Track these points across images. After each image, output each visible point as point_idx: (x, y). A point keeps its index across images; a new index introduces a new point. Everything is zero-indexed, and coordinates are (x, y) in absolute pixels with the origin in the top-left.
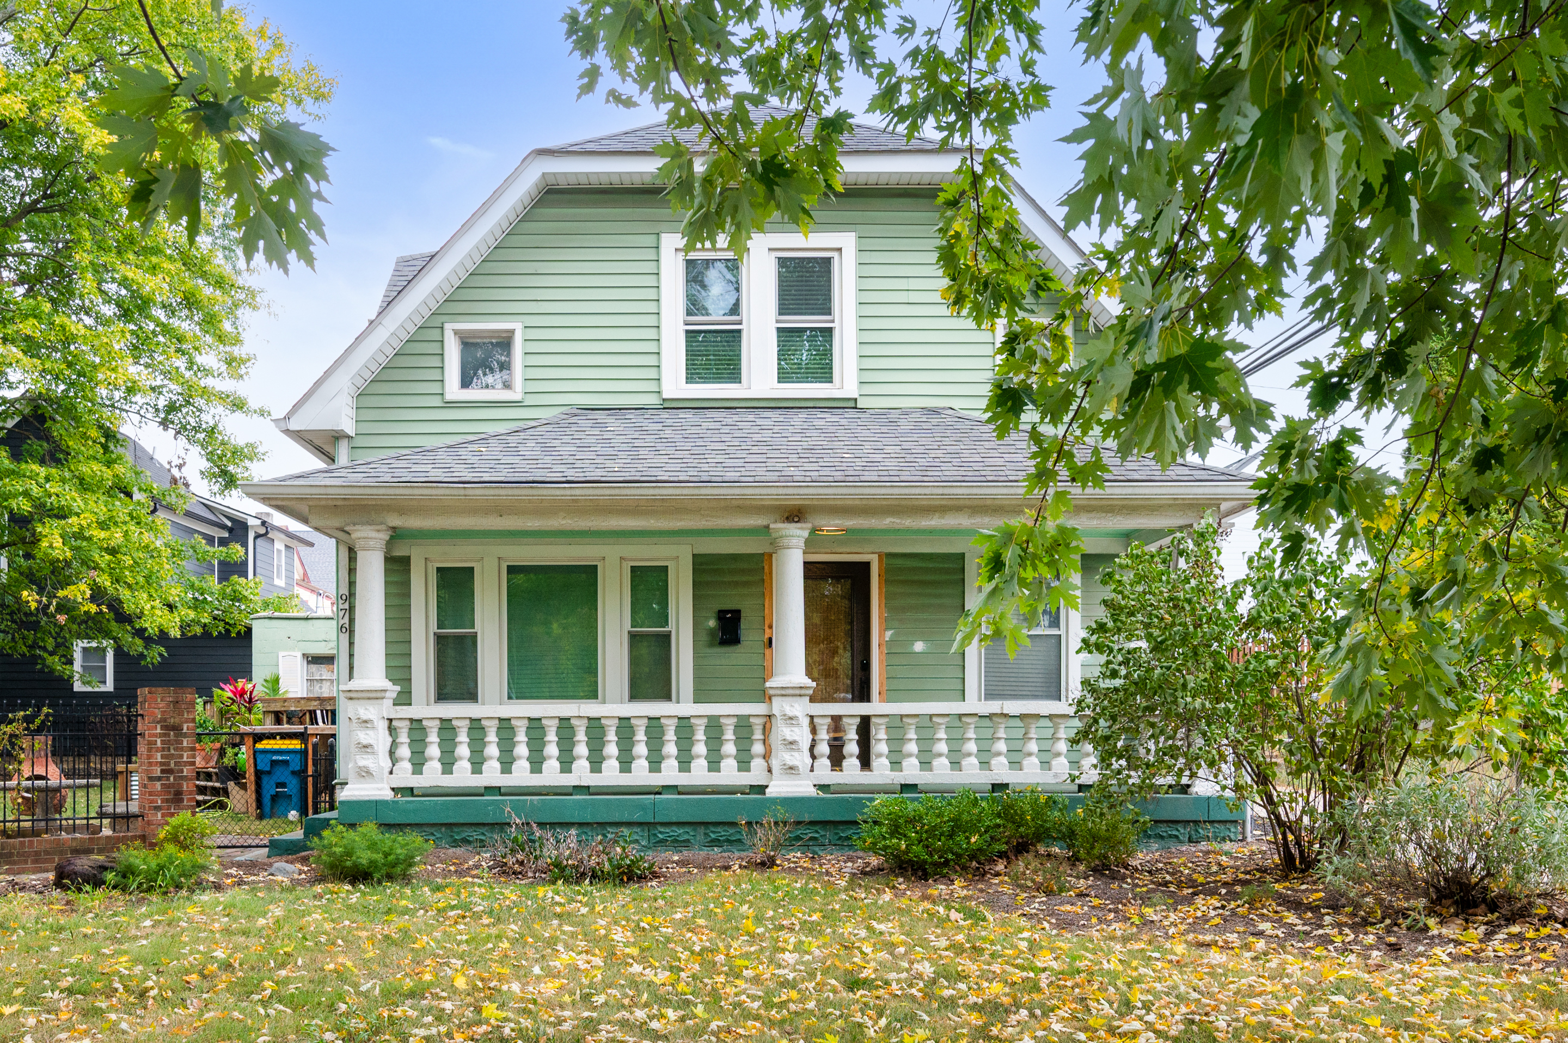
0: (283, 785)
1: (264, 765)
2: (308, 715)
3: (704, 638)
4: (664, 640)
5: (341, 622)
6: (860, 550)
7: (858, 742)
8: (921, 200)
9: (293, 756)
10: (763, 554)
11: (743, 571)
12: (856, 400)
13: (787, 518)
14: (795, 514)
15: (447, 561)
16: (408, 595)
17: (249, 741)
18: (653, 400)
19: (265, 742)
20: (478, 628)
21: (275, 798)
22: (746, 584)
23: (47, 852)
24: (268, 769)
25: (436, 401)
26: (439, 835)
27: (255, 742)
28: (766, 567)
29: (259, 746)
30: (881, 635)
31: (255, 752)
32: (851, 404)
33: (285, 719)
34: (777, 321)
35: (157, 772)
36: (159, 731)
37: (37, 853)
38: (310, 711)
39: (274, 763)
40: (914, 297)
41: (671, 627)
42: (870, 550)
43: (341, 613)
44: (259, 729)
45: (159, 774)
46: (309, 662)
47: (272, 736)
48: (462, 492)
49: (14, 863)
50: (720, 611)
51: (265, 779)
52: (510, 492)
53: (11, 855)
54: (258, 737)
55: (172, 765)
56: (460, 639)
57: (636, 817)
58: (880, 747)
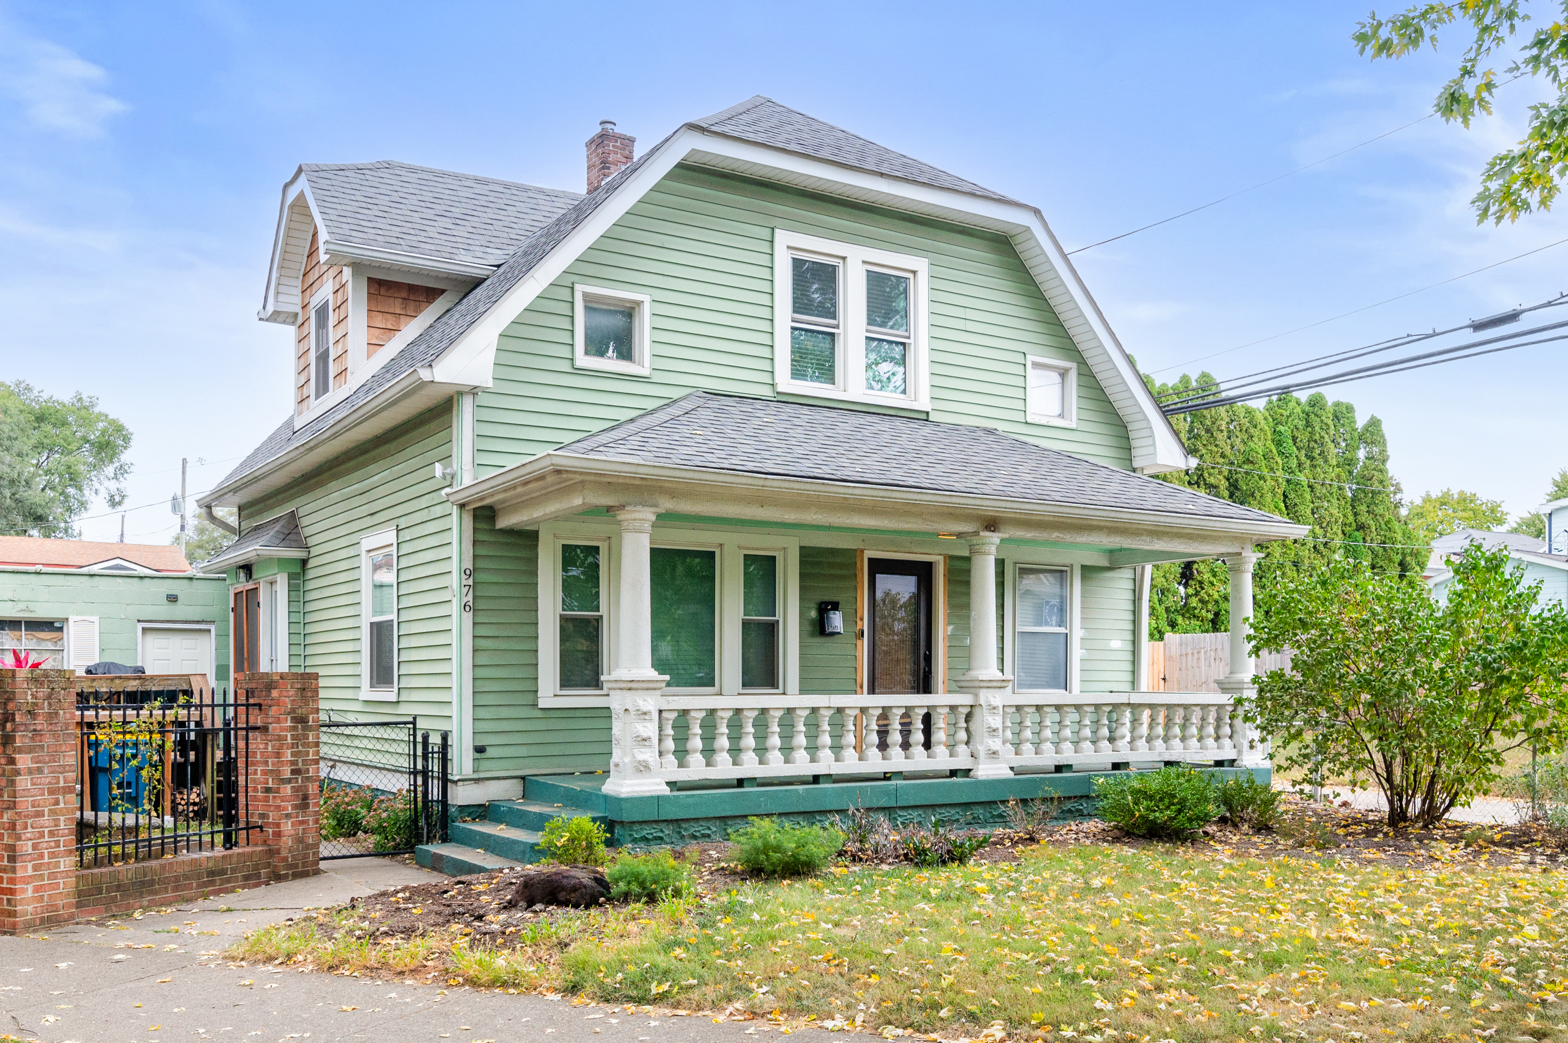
3: (808, 628)
4: (770, 631)
5: (465, 600)
6: (931, 552)
7: (923, 731)
8: (975, 239)
10: (855, 550)
11: (831, 565)
12: (927, 413)
13: (986, 527)
14: (992, 524)
15: (575, 538)
16: (535, 573)
18: (766, 392)
20: (603, 610)
22: (842, 578)
23: (186, 877)
25: (566, 367)
26: (714, 829)
28: (858, 563)
30: (945, 630)
32: (925, 417)
34: (867, 331)
35: (287, 772)
36: (289, 724)
37: (177, 878)
40: (971, 326)
41: (779, 616)
42: (938, 552)
43: (465, 590)
45: (289, 776)
48: (761, 482)
49: (155, 893)
50: (822, 603)
52: (802, 486)
53: (152, 882)
55: (300, 764)
56: (585, 621)
57: (883, 802)
58: (939, 736)
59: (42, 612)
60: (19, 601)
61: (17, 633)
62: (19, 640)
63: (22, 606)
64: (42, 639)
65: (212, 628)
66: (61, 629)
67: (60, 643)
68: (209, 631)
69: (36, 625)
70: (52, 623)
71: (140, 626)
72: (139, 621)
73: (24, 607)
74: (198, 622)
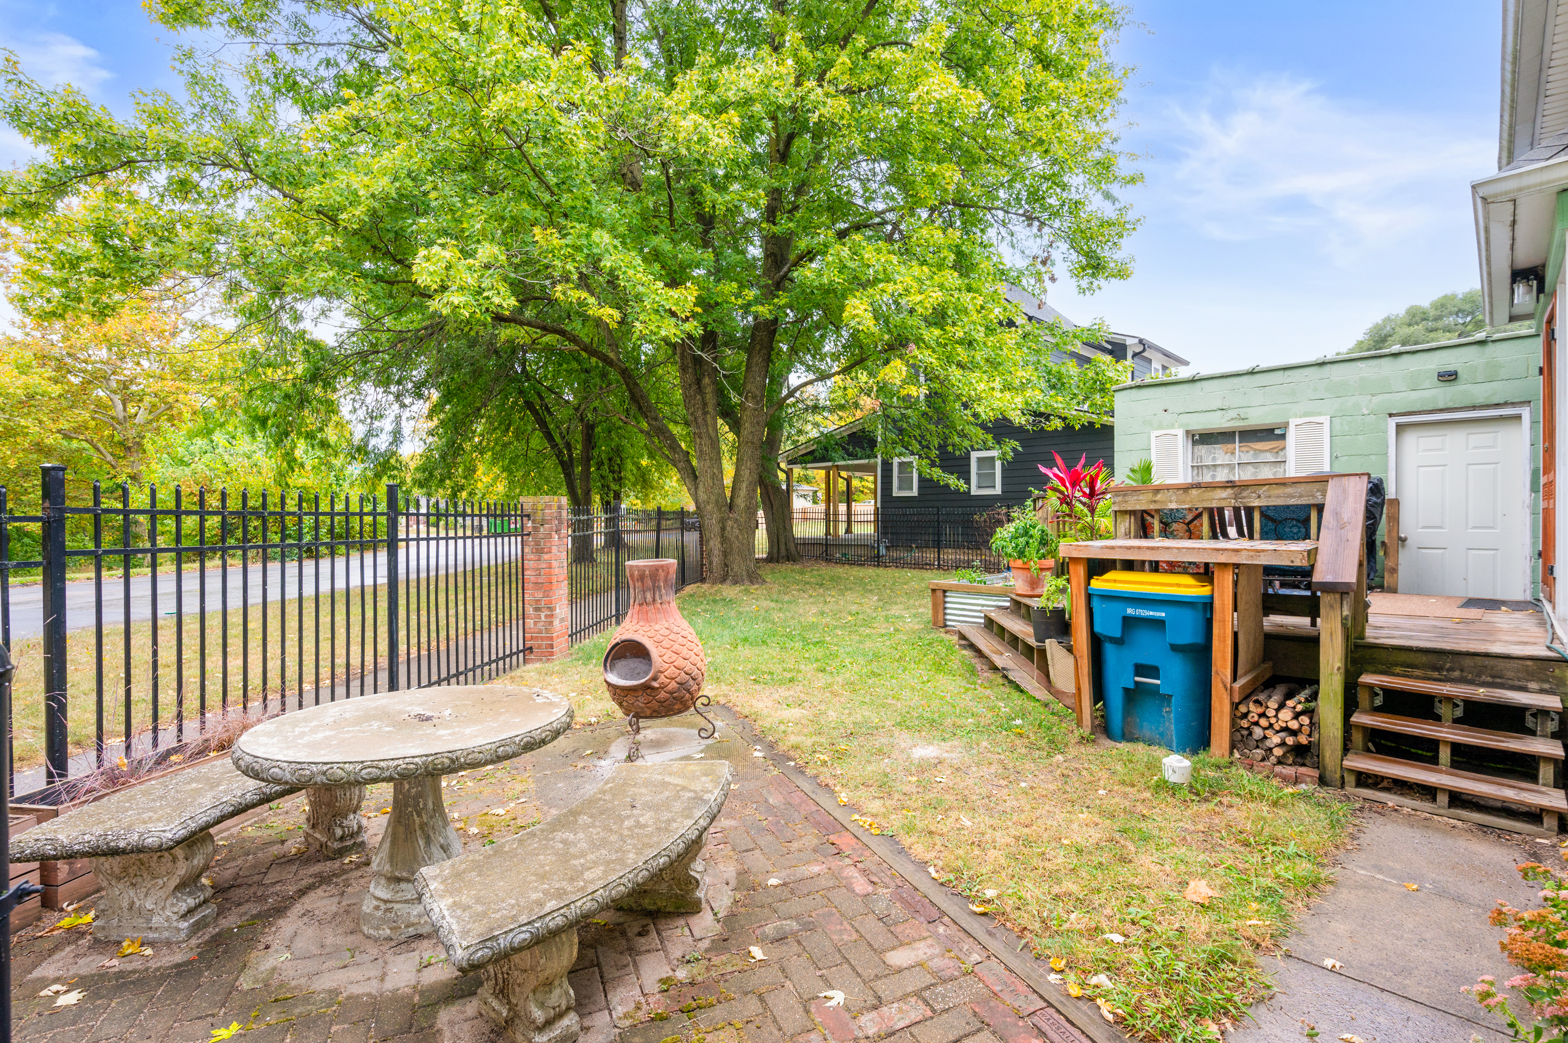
0: (1152, 671)
1: (1108, 626)
2: (1205, 519)
9: (1173, 610)
17: (1079, 572)
19: (1110, 575)
21: (1133, 695)
24: (1117, 634)
27: (1090, 577)
29: (1097, 584)
31: (1089, 597)
33: (1157, 526)
38: (1211, 511)
39: (1128, 622)
44: (1096, 548)
46: (1195, 443)
47: (1129, 565)
51: (1111, 653)
54: (1097, 567)
59: (1258, 418)
60: (1229, 408)
61: (1230, 446)
62: (1233, 453)
63: (1232, 414)
64: (1261, 451)
65: (1525, 412)
66: (1283, 437)
67: (1281, 453)
68: (1518, 417)
69: (1252, 435)
70: (1273, 430)
71: (1392, 423)
72: (1391, 415)
73: (1235, 415)
74: (1497, 406)
